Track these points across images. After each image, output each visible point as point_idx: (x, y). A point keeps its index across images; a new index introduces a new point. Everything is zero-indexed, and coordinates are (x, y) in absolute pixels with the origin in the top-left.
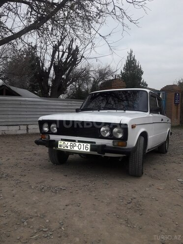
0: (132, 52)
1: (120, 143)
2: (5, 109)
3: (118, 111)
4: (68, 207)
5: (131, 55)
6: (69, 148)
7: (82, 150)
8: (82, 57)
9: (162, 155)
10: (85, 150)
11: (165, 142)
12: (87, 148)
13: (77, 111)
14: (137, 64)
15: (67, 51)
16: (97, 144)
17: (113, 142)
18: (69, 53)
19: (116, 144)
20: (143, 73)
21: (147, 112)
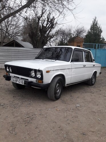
0: (96, 18)
2: (11, 54)
3: (52, 60)
5: (95, 20)
6: (15, 82)
7: (20, 83)
8: (56, 23)
10: (21, 84)
14: (99, 26)
15: (47, 19)
19: (37, 81)
20: (102, 32)
21: (69, 61)
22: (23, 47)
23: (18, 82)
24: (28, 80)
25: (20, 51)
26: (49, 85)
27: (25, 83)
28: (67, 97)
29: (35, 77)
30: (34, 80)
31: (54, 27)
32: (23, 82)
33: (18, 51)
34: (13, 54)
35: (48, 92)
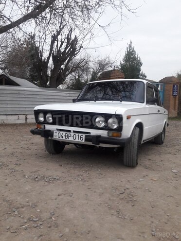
0: (131, 43)
1: (115, 134)
3: (114, 102)
4: (60, 197)
5: (130, 46)
7: (77, 140)
8: (81, 47)
9: (158, 145)
10: (80, 140)
11: (162, 133)
12: (82, 139)
13: (74, 101)
14: (136, 55)
16: (92, 134)
17: (108, 133)
18: (68, 43)
19: (111, 134)
20: (141, 65)
21: (143, 103)
23: (71, 139)
24: (90, 133)
25: (21, 92)
27: (86, 140)
29: (106, 128)
30: (104, 133)
31: (76, 54)
32: (84, 137)
33: (17, 92)
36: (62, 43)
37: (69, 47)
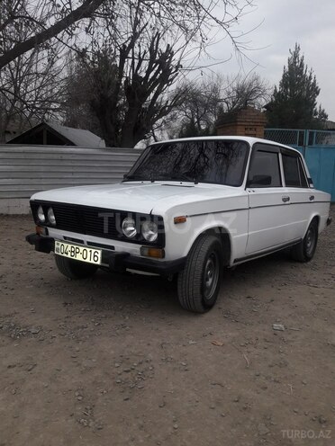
0: (298, 49)
1: (154, 252)
5: (296, 55)
6: (69, 256)
7: (88, 260)
8: (179, 66)
10: (92, 262)
12: (96, 258)
14: (308, 74)
16: (116, 250)
17: (141, 249)
18: (152, 60)
19: (146, 252)
20: (318, 93)
22: (71, 144)
23: (79, 257)
24: (113, 248)
25: (64, 157)
26: (182, 264)
27: (103, 260)
28: (236, 301)
29: (138, 239)
30: (134, 249)
31: (172, 80)
32: (99, 256)
33: (59, 157)
34: (43, 169)
35: (179, 287)
36: (141, 60)
37: (156, 68)
